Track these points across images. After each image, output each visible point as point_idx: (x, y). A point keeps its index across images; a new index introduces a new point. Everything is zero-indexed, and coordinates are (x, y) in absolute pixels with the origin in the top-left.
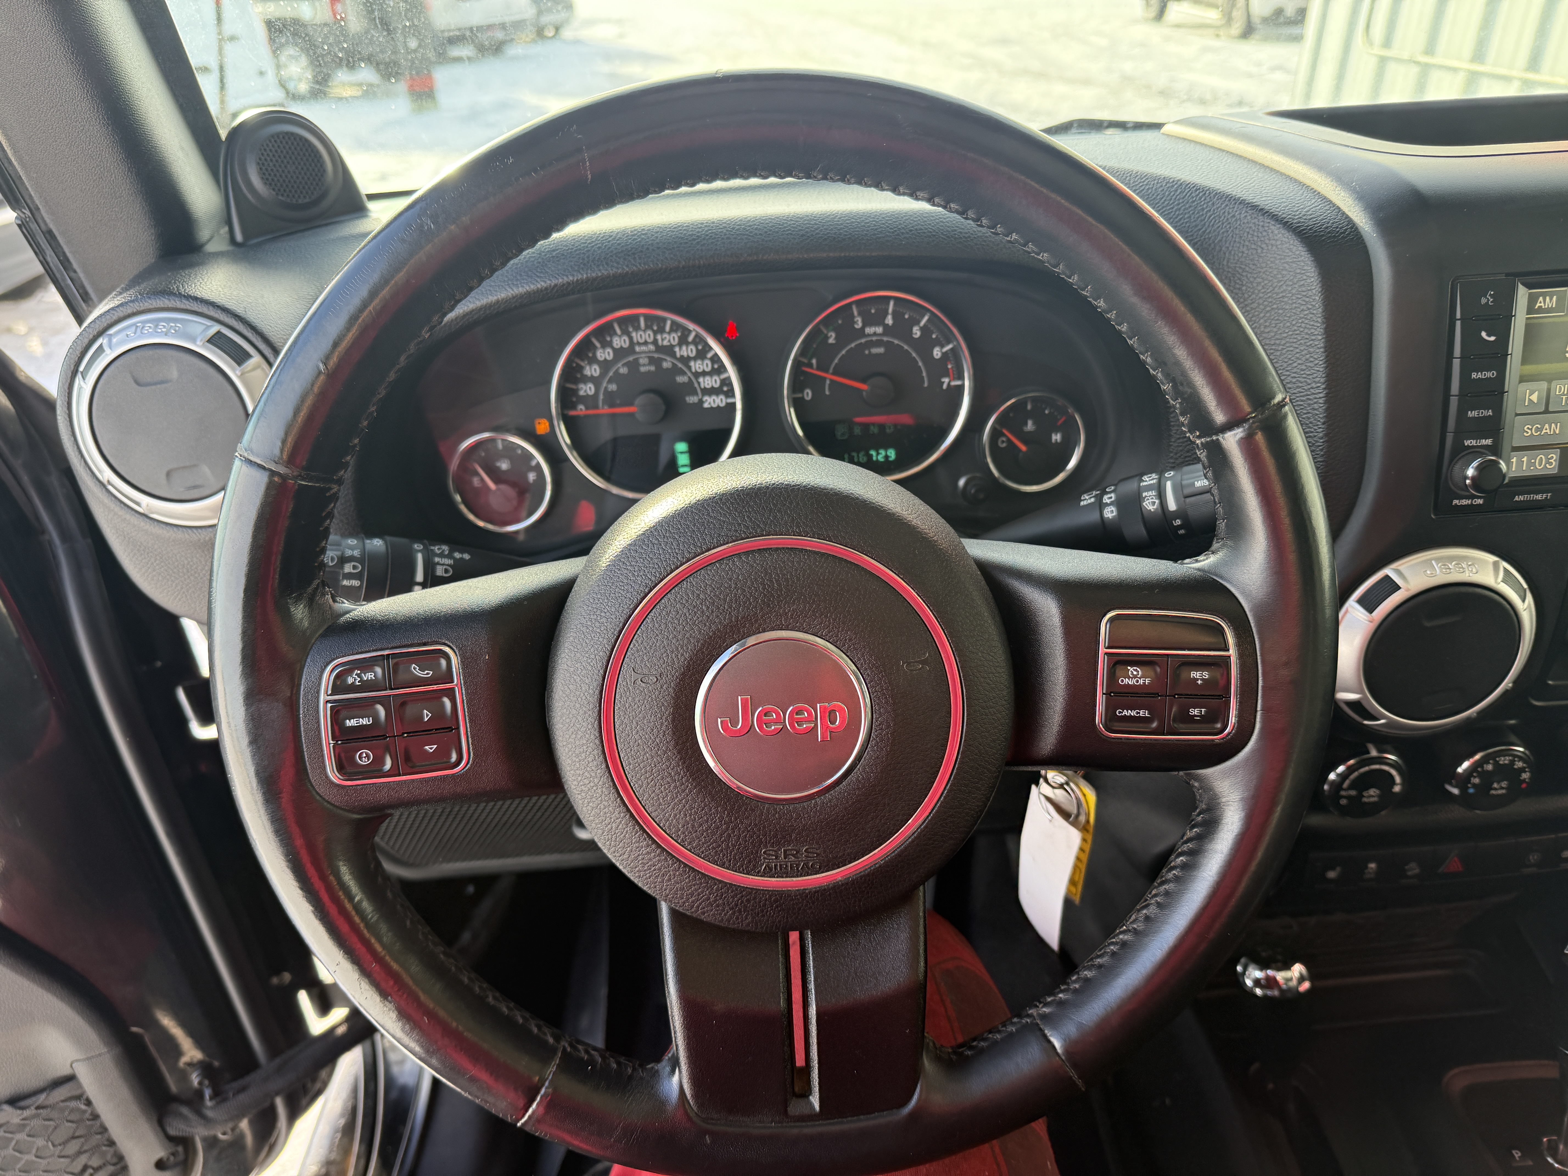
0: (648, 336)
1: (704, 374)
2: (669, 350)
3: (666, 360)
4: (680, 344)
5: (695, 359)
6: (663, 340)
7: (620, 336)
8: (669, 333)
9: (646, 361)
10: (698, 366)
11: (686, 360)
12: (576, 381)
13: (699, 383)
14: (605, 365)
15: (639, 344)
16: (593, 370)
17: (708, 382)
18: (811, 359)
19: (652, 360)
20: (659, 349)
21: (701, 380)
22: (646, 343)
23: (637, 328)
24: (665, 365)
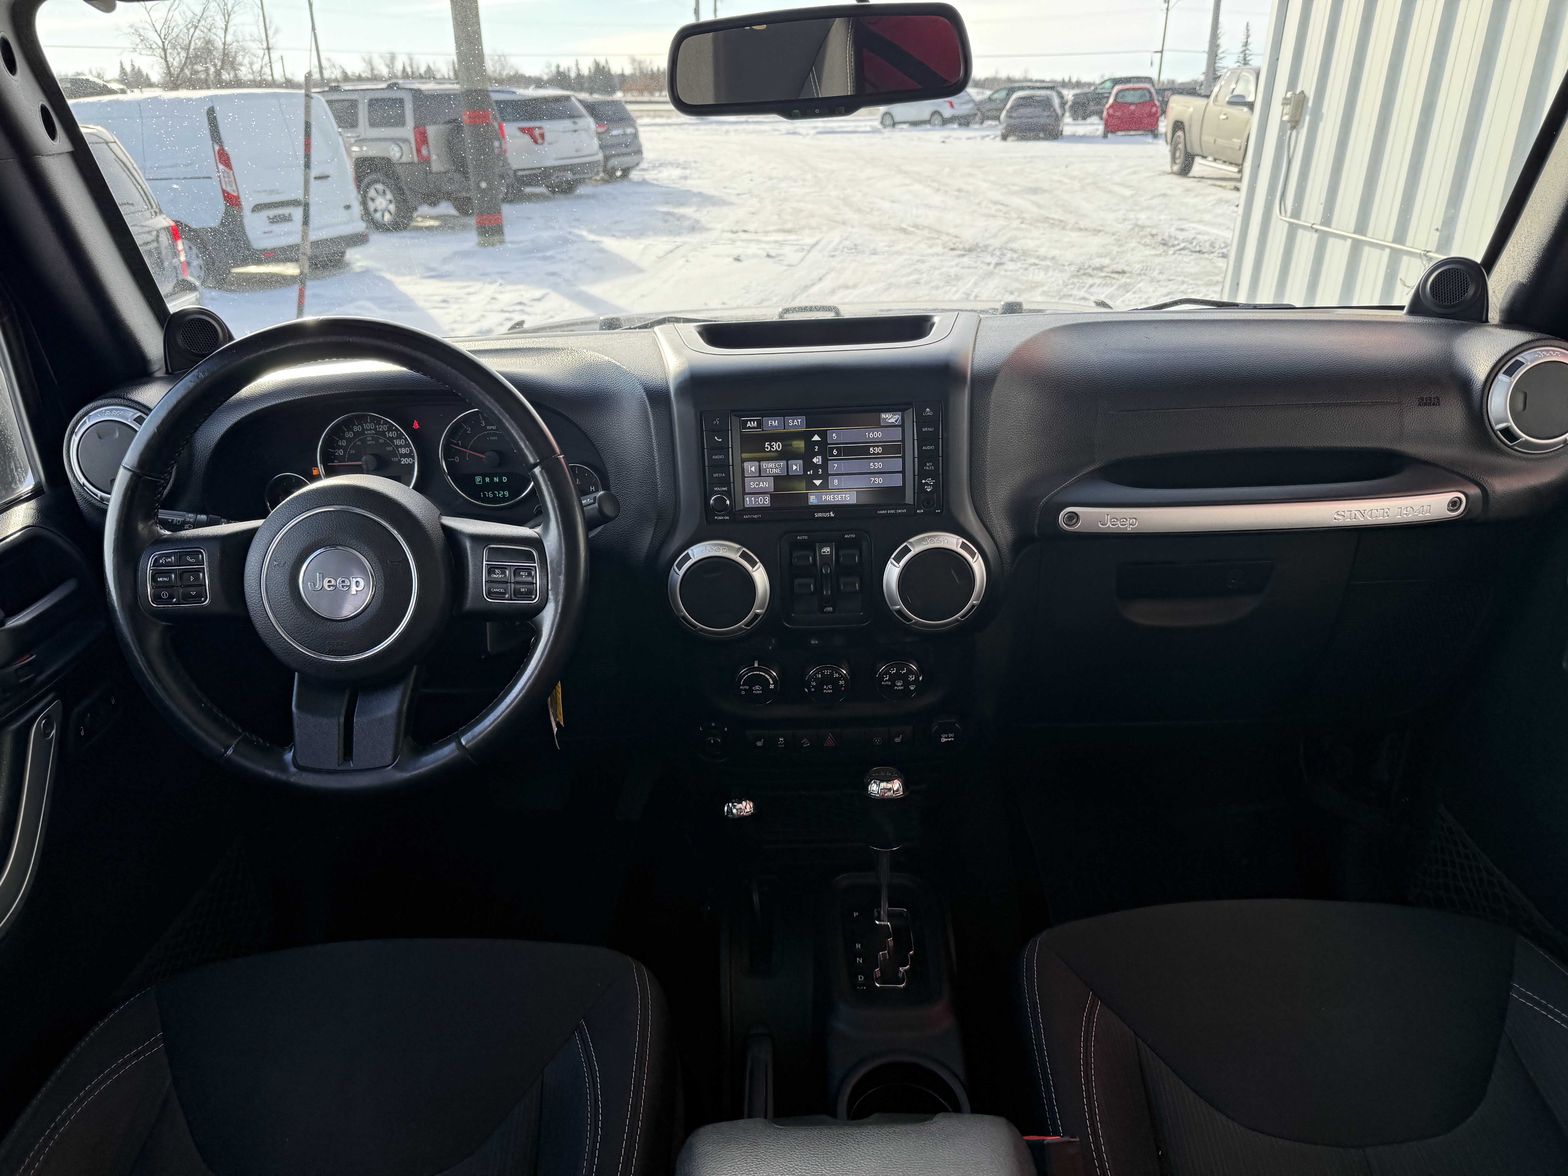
0: (372, 425)
1: (401, 446)
2: (383, 434)
3: (381, 439)
4: (388, 431)
5: (396, 438)
6: (379, 428)
7: (357, 426)
8: (383, 425)
9: (370, 438)
10: (398, 442)
11: (392, 439)
12: (334, 448)
13: (398, 451)
14: (349, 440)
15: (367, 430)
16: (343, 443)
17: (403, 451)
18: (458, 441)
19: (374, 439)
20: (377, 432)
21: (400, 449)
22: (370, 429)
23: (366, 422)
24: (380, 441)
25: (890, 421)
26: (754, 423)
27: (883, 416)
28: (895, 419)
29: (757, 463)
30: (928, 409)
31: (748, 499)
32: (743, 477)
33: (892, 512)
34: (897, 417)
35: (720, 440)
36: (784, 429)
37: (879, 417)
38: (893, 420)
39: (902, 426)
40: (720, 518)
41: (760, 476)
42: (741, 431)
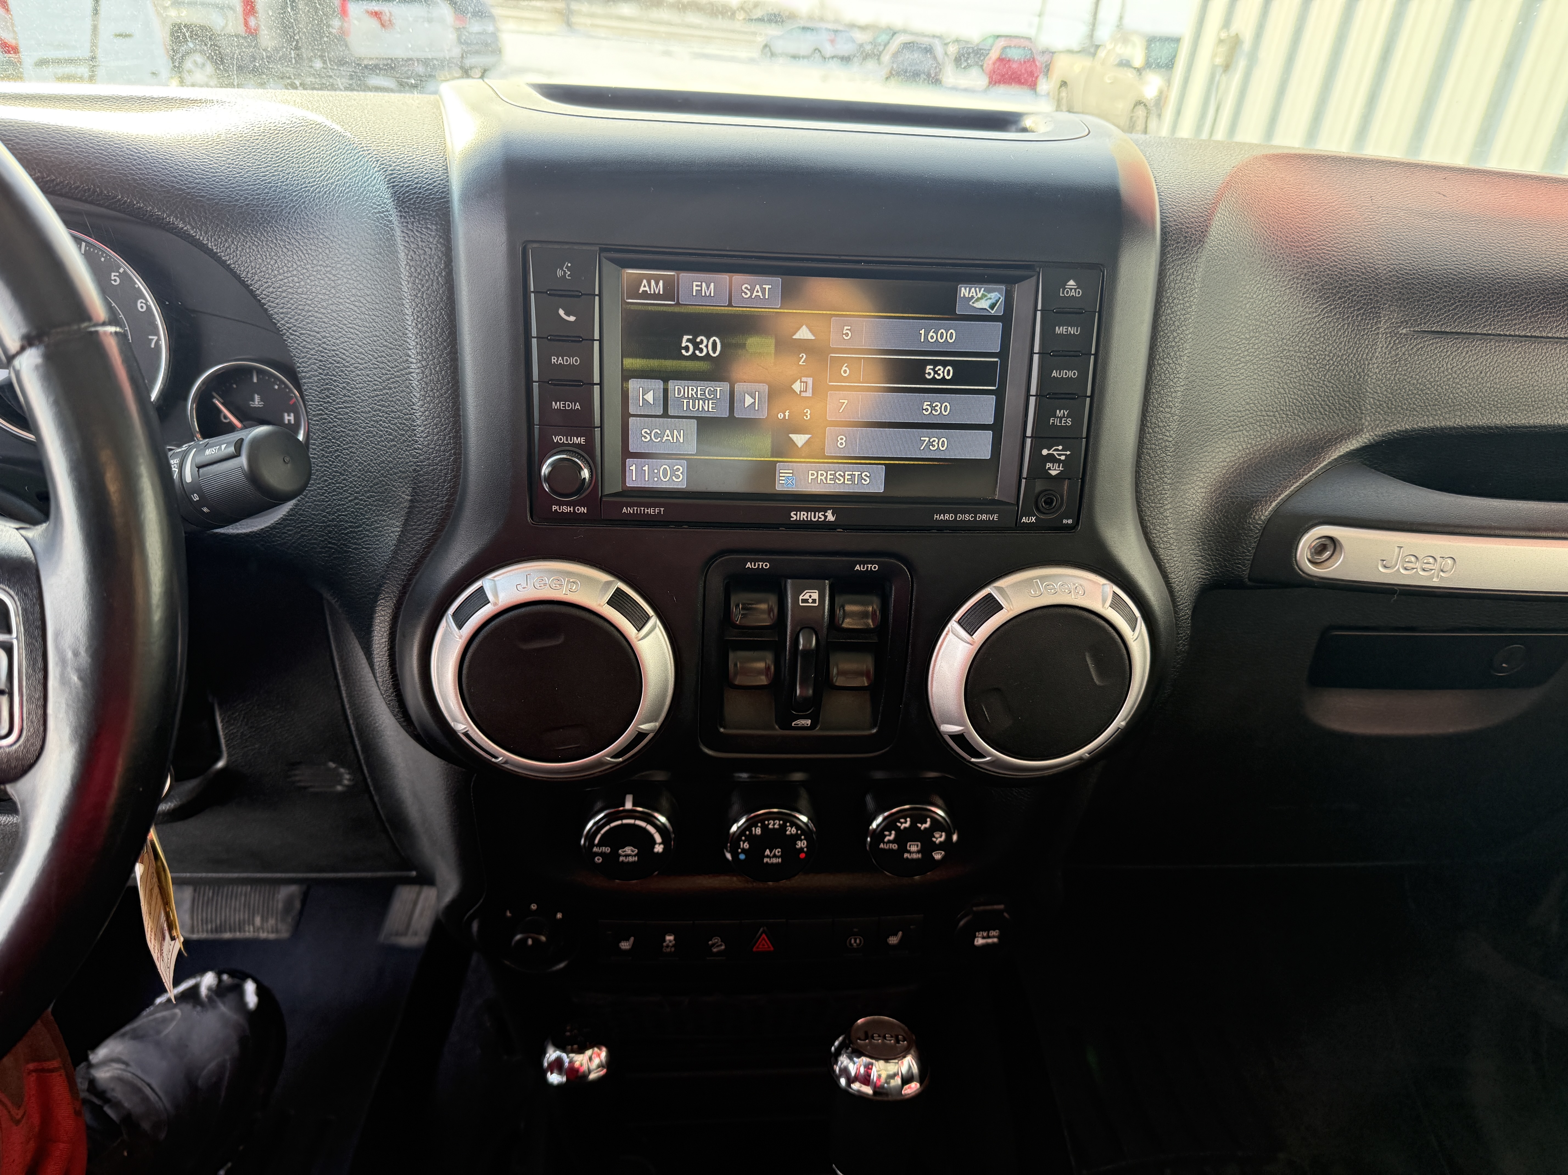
25: (978, 305)
26: (657, 284)
27: (964, 291)
28: (989, 302)
29: (659, 384)
30: (1072, 282)
31: (633, 468)
32: (626, 415)
33: (968, 517)
34: (994, 296)
35: (572, 319)
36: (730, 305)
37: (955, 292)
38: (984, 304)
39: (1006, 319)
40: (566, 509)
41: (665, 415)
42: (623, 301)
